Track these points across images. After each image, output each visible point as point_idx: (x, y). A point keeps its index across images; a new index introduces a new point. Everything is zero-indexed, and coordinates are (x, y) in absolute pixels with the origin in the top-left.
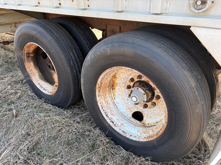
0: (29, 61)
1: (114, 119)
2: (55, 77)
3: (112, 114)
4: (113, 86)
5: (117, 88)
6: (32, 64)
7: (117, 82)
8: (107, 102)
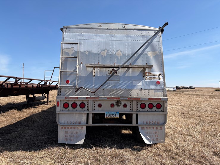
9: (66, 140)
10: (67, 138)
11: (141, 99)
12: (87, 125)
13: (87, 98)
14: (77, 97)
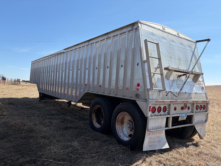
0: (94, 114)
1: (121, 135)
2: (102, 122)
3: (121, 133)
4: (123, 123)
5: (125, 124)
6: (95, 115)
7: (124, 121)
8: (119, 128)
9: (150, 146)
10: (151, 144)
11: (199, 102)
12: (167, 128)
13: (170, 101)
14: (164, 101)
